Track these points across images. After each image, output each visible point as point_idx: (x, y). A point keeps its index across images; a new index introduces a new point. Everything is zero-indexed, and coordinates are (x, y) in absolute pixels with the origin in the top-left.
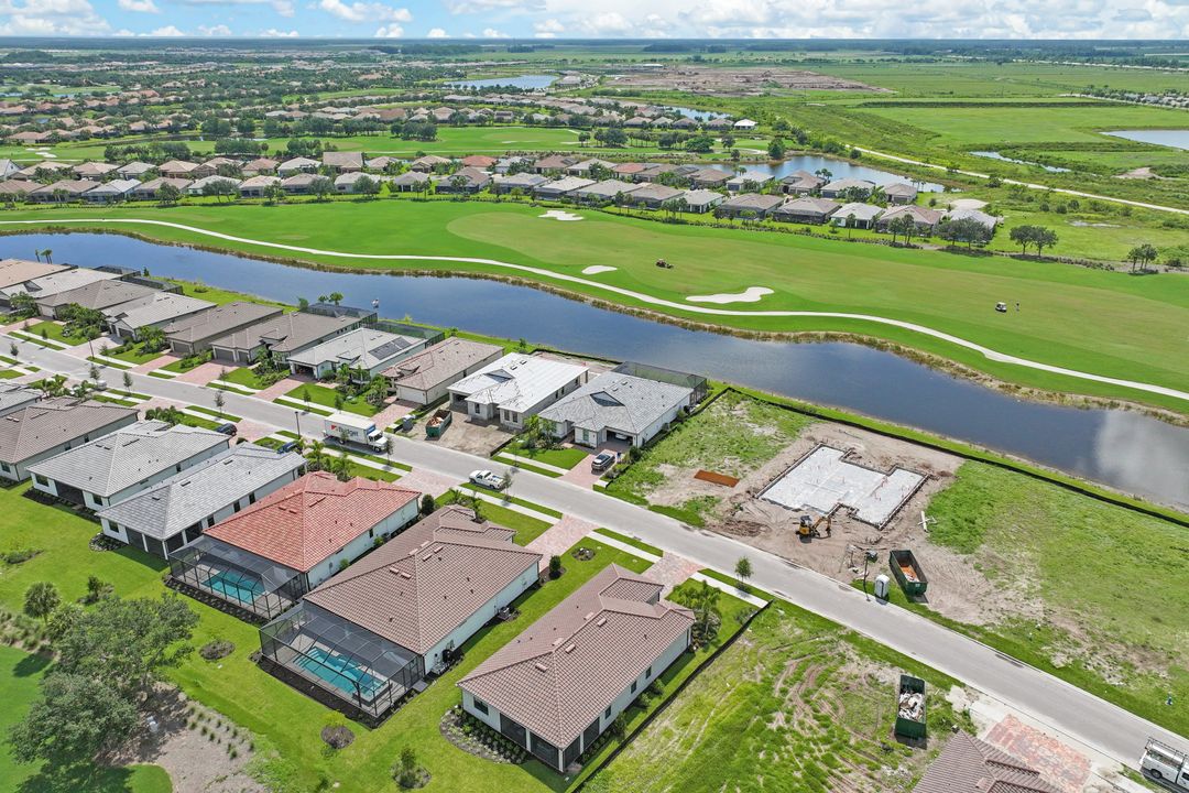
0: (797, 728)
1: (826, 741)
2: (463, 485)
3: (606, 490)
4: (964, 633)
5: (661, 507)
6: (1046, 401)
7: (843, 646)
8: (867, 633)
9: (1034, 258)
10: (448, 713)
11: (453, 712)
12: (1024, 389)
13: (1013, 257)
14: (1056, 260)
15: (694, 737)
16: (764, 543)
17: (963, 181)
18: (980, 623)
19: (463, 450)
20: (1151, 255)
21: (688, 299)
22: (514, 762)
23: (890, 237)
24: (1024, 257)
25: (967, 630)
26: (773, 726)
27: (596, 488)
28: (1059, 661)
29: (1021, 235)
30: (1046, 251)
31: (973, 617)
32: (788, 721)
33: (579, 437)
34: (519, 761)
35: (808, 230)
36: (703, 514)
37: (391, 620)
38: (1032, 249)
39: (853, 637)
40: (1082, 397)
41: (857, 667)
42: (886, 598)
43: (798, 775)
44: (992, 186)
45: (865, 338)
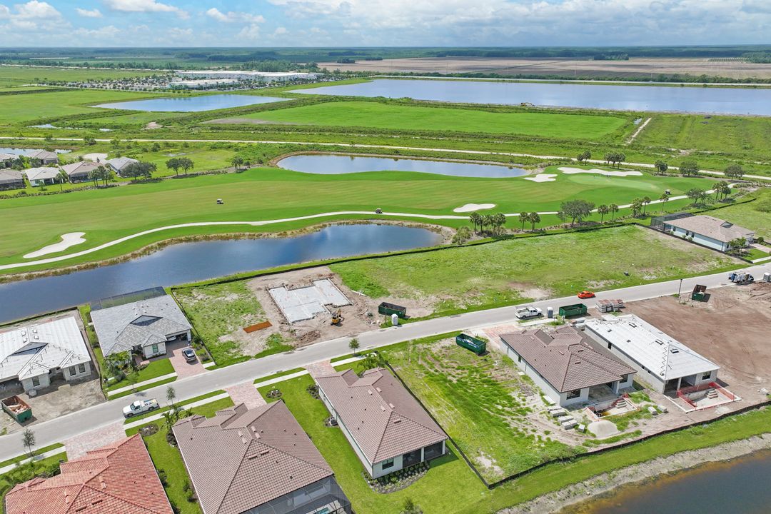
0: (460, 376)
1: (473, 372)
2: (126, 423)
3: (217, 366)
4: (434, 318)
5: (260, 354)
6: (303, 234)
7: (420, 346)
8: (417, 338)
9: (185, 176)
10: (371, 487)
11: (372, 485)
12: (289, 233)
13: (174, 178)
14: (197, 175)
15: (447, 405)
16: (327, 337)
17: (66, 144)
18: (432, 312)
19: (73, 411)
20: (241, 162)
21: (25, 257)
22: (428, 469)
23: (92, 183)
24: (178, 177)
25: (433, 316)
26: (455, 381)
27: (210, 369)
28: (464, 307)
29: (173, 164)
30: (190, 172)
31: (428, 312)
32: (454, 377)
33: (148, 352)
34: (428, 467)
35: (24, 193)
36: (283, 344)
37: (291, 477)
38: (181, 171)
39: (415, 342)
40: (312, 227)
41: (436, 348)
42: (399, 324)
43: (486, 386)
44: (91, 144)
45: (183, 238)
